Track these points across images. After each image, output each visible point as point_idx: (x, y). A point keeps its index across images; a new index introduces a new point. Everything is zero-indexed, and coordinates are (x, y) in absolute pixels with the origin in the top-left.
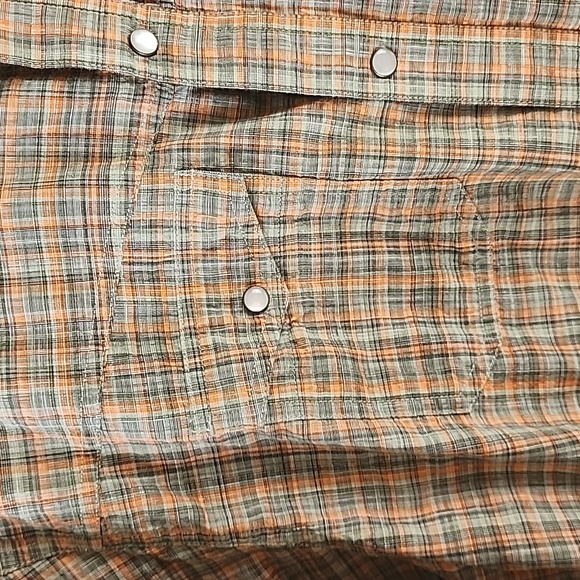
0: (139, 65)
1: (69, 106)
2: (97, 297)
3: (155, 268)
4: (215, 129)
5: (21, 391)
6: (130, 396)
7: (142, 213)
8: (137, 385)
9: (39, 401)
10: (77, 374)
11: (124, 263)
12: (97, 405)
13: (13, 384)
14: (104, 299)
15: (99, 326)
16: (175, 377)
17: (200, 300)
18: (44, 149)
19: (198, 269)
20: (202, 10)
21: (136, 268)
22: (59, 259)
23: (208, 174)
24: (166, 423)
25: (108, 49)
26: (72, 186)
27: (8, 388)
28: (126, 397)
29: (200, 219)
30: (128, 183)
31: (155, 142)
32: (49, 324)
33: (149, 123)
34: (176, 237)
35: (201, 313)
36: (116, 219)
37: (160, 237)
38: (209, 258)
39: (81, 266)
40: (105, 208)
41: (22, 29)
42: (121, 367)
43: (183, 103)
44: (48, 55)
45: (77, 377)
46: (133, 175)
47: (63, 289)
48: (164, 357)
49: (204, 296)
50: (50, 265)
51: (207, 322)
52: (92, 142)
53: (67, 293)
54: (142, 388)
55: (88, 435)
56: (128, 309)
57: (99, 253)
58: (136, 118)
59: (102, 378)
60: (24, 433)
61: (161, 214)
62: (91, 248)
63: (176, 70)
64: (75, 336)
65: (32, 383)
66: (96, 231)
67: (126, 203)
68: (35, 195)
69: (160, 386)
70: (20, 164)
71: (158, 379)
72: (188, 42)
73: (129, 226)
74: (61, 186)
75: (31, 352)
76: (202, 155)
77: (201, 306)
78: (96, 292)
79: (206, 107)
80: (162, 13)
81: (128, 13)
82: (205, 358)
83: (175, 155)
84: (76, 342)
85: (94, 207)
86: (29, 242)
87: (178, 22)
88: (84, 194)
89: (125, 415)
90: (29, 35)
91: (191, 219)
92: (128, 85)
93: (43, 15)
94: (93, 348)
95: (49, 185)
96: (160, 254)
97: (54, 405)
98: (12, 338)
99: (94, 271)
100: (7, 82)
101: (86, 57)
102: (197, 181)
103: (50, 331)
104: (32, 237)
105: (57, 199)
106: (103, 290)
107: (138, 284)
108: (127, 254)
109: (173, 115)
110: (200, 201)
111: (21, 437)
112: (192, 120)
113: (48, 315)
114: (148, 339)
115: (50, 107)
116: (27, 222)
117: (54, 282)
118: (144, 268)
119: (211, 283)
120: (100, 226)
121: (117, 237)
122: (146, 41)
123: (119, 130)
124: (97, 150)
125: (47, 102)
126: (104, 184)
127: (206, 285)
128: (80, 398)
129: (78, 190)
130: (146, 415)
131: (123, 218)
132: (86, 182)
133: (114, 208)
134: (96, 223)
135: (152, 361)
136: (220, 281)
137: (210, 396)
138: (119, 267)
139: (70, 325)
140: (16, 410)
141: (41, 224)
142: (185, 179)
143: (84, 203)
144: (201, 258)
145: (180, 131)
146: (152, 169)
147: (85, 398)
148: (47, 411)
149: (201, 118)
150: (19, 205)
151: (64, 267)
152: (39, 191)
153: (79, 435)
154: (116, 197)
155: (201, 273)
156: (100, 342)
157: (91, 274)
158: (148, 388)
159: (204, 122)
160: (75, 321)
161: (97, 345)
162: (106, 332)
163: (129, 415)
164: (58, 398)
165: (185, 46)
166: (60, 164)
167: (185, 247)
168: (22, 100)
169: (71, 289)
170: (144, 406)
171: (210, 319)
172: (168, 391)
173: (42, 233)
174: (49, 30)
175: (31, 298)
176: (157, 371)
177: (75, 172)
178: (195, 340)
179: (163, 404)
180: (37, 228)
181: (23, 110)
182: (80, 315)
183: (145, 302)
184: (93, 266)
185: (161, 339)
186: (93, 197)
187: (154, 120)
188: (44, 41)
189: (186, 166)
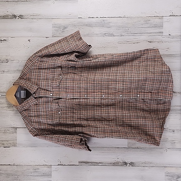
4: (56, 100)
7: (51, 106)
8: (50, 119)
11: (50, 110)
23: (56, 104)
25: (49, 95)
30: (50, 104)
37: (52, 108)
48: (52, 117)
52: (48, 101)
55: (47, 122)
58: (51, 100)
59: (48, 118)
84: (46, 116)
101: (47, 96)
109: (53, 99)
115: (45, 99)
117: (45, 111)
121: (49, 108)
122: (51, 95)
132: (47, 104)
143: (47, 106)
165: (54, 95)
168: (43, 99)
178: (55, 116)
183: (51, 113)
184: (48, 110)
185: (52, 115)
188: (44, 95)
189: (54, 103)
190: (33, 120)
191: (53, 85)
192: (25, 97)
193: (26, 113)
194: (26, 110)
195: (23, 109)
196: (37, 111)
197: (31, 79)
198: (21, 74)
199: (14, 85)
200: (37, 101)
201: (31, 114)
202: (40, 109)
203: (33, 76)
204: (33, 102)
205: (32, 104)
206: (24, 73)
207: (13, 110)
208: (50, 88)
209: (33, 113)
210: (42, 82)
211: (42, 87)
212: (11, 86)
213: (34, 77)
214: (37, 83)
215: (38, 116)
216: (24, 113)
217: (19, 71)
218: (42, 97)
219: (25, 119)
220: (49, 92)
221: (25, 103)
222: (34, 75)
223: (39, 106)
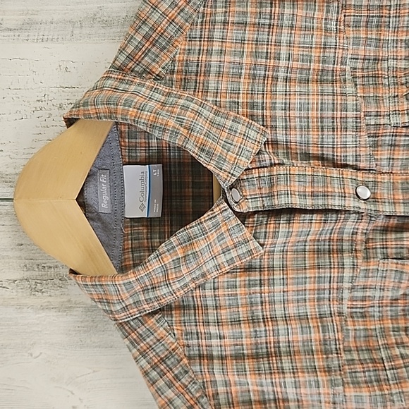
0: (362, 205)
1: (324, 227)
2: (335, 327)
3: (363, 310)
4: (399, 235)
5: (301, 379)
6: (358, 383)
7: (361, 282)
8: (361, 377)
9: (310, 385)
10: (328, 370)
11: (348, 308)
12: (341, 388)
13: (296, 375)
14: (339, 328)
15: (337, 343)
16: (381, 373)
17: (389, 328)
18: (307, 247)
19: (388, 311)
20: (391, 173)
21: (354, 310)
22: (314, 305)
23: (399, 261)
24: (379, 399)
25: (347, 198)
26: (325, 269)
27: (294, 377)
28: (356, 384)
29: (392, 284)
30: (354, 267)
31: (366, 243)
32: (311, 341)
33: (362, 233)
34: (378, 294)
35: (390, 335)
36: (346, 285)
37: (368, 294)
38: (394, 305)
39: (326, 309)
40: (341, 279)
41: (302, 189)
42: (352, 367)
43: (381, 222)
44: (315, 202)
45: (329, 372)
46: (357, 262)
47: (317, 322)
48: (373, 361)
49: (391, 326)
50: (310, 309)
51: (394, 341)
52: (332, 244)
53: (320, 324)
54: (363, 379)
55: (334, 403)
56: (351, 334)
57: (335, 303)
58: (355, 231)
59: (342, 373)
60: (298, 401)
61: (370, 282)
62: (331, 300)
63: (381, 206)
64: (325, 348)
65: (306, 375)
66: (335, 291)
67: (352, 277)
68: (305, 273)
69: (373, 378)
70: (295, 256)
71: (372, 374)
72: (386, 191)
73: (352, 289)
74: (319, 268)
75: (303, 357)
76: (394, 250)
77: (390, 331)
78: (335, 324)
79: (393, 223)
80: (371, 176)
81: (354, 178)
82: (397, 363)
83: (379, 251)
84: (327, 352)
85: (336, 279)
86: (300, 297)
87: (379, 180)
88: (331, 273)
89: (356, 394)
90: (305, 192)
91: (386, 284)
92: (354, 215)
93: (313, 181)
94: (336, 355)
95: (312, 268)
96: (367, 303)
97: (319, 387)
98: (292, 349)
99: (333, 313)
100: (292, 216)
101: (336, 203)
102: (391, 265)
103: (312, 346)
104: (302, 295)
105: (317, 275)
106: (338, 323)
107: (356, 319)
108: (350, 303)
109: (375, 228)
110: (393, 276)
111: (297, 403)
112: (385, 230)
113: (311, 337)
114: (362, 350)
115: (315, 227)
116: (301, 287)
117: (312, 319)
118: (358, 310)
119: (394, 318)
120: (337, 289)
121: (346, 294)
122: (365, 193)
123: (346, 237)
124: (335, 247)
125: (313, 225)
126: (342, 267)
127: (391, 319)
128: (333, 384)
129: (328, 270)
130: (368, 394)
131: (350, 284)
132: (332, 266)
133: (346, 279)
134: (335, 287)
135: (367, 363)
136: (399, 317)
137: (403, 385)
138: (346, 310)
139: (322, 342)
140: (298, 389)
141: (307, 288)
142: (386, 265)
143: (330, 277)
144: (389, 305)
145: (378, 237)
146: (367, 258)
147: (335, 384)
148: (315, 390)
149: (389, 229)
150: (298, 278)
151: (317, 310)
152: (308, 271)
153: (329, 403)
154: (347, 273)
155: (389, 313)
156: (339, 352)
157: (331, 314)
158: (367, 379)
159: (391, 231)
160: (325, 340)
161: (337, 354)
162: (341, 346)
163: (358, 394)
164: (321, 383)
165: (384, 193)
166: (316, 256)
167: (381, 298)
168: (301, 224)
169: (322, 322)
170: (367, 389)
171: (396, 339)
172: (378, 381)
173: (307, 292)
174: (316, 189)
175: (302, 327)
176: (371, 369)
177: (325, 260)
178: (389, 351)
179: (376, 388)
180: (305, 290)
181: (301, 230)
182: (328, 337)
183: (360, 330)
184: (332, 309)
185: (369, 350)
186: (335, 274)
187: (365, 231)
188: (313, 195)
189: (386, 257)
190: (227, 384)
191: (378, 115)
192: (156, 212)
193: (170, 330)
194: (166, 310)
195: (148, 301)
196: (253, 320)
197: (207, 73)
198: (130, 39)
199: (70, 122)
200: (253, 244)
201: (210, 336)
202: (272, 303)
203: (221, 52)
204: (226, 251)
205: (218, 267)
206: (153, 29)
207: (66, 308)
208: (351, 145)
209: (227, 331)
210: (295, 100)
211: (295, 137)
212: (51, 133)
213: (227, 58)
214: (252, 105)
215: (266, 356)
216: (151, 332)
217: (107, 23)
218: (292, 212)
219: (162, 374)
220: (348, 173)
221: (168, 259)
222: (229, 47)
223: (272, 282)
